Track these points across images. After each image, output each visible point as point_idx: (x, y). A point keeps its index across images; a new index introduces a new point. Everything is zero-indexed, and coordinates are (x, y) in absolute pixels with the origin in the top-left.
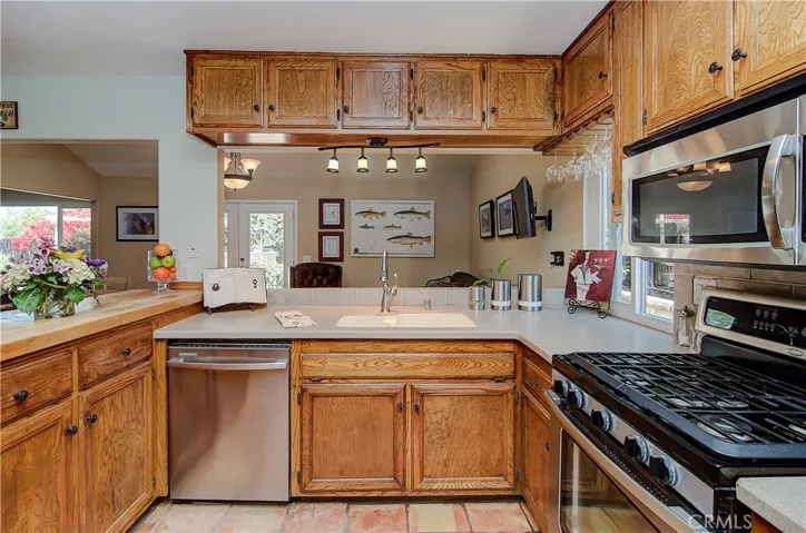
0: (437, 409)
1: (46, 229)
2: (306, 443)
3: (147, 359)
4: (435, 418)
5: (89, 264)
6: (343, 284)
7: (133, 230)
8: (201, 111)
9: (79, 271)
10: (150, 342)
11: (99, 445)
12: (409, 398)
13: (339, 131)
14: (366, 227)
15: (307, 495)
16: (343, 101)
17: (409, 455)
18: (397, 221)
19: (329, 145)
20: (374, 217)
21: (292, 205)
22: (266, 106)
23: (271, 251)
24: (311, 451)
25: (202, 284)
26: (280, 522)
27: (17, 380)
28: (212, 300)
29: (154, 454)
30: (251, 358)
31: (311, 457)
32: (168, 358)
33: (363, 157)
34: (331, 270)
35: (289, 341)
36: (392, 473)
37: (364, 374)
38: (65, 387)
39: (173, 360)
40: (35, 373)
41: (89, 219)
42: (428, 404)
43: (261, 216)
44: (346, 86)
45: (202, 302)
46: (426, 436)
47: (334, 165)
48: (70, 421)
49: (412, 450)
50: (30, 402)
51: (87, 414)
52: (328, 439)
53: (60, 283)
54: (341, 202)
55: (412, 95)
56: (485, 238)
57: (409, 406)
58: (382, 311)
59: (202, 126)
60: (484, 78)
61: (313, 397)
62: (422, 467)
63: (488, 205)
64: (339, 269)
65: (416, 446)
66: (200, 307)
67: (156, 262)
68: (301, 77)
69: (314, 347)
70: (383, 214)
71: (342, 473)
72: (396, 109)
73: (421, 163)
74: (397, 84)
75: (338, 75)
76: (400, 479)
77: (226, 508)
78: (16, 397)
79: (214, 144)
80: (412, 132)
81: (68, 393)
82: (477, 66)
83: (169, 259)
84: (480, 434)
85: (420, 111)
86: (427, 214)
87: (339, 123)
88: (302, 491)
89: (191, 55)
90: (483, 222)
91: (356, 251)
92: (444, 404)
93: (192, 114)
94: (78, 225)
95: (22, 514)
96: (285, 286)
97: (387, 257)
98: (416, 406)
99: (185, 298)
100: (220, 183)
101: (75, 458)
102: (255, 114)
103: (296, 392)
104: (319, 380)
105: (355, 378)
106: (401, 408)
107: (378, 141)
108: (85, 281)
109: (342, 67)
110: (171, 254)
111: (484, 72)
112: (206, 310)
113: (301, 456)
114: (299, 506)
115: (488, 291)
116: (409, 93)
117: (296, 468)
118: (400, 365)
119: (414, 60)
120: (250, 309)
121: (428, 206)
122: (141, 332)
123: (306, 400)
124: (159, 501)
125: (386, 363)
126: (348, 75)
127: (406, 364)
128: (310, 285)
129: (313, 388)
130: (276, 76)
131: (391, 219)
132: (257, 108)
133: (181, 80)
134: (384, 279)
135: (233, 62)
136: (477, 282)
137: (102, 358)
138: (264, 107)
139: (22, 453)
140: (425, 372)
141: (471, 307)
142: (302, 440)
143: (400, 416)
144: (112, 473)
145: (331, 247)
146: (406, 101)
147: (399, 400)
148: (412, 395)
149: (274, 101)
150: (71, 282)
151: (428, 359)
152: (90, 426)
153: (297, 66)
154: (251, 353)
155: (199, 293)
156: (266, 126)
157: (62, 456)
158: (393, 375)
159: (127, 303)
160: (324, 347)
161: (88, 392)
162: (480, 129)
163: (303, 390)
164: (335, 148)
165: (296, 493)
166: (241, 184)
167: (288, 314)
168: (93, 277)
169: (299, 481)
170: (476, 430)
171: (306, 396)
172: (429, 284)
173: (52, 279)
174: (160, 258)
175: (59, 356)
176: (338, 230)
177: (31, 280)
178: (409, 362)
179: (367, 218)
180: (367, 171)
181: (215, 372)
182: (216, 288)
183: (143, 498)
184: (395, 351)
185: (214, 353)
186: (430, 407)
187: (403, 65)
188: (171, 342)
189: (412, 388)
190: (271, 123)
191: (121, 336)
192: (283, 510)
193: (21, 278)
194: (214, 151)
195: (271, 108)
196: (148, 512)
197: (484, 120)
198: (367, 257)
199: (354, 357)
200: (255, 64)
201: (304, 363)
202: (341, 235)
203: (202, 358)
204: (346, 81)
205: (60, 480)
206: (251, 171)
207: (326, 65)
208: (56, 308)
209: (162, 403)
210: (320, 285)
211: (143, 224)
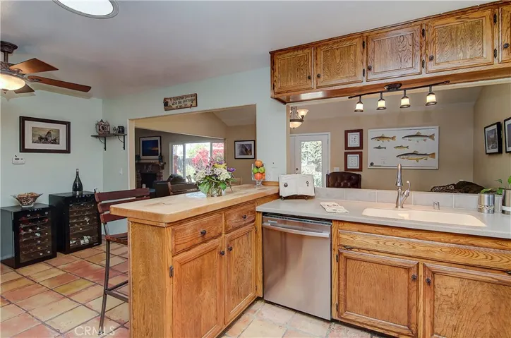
0: (448, 286)
1: (205, 154)
2: (342, 287)
3: (253, 221)
4: (445, 292)
5: (228, 171)
6: (362, 186)
7: (242, 153)
8: (278, 85)
9: (224, 174)
10: (254, 212)
11: (233, 263)
12: (421, 272)
13: (365, 83)
14: (379, 147)
15: (342, 320)
16: (367, 62)
17: (421, 314)
18: (406, 142)
19: (356, 94)
20: (386, 141)
21: (327, 136)
22: (315, 76)
23: (312, 164)
24: (345, 293)
25: (278, 183)
26: (326, 332)
27: (202, 225)
28: (284, 192)
29: (256, 274)
30: (304, 228)
31: (345, 296)
32: (263, 222)
33: (382, 99)
34: (353, 177)
35: (331, 221)
36: (406, 324)
37: (383, 249)
38: (219, 231)
39: (265, 224)
40: (208, 222)
41: (223, 148)
42: (438, 280)
43: (306, 143)
44: (370, 52)
45: (278, 193)
46: (437, 304)
47: (359, 107)
48: (221, 248)
49: (424, 311)
50: (207, 236)
51: (228, 246)
52: (357, 288)
53: (217, 180)
54: (361, 131)
55: (424, 48)
56: (490, 154)
57: (421, 280)
58: (397, 207)
59: (279, 93)
60: (495, 21)
61: (347, 258)
62: (433, 325)
63: (495, 127)
64: (359, 177)
65: (428, 309)
66: (278, 196)
67: (256, 170)
68: (338, 53)
69: (347, 226)
70: (393, 138)
71: (367, 313)
72: (410, 62)
73: (431, 98)
74: (410, 42)
75: (364, 46)
76: (414, 329)
77: (293, 313)
78: (202, 233)
79: (284, 103)
80: (425, 75)
81: (220, 234)
82: (488, 13)
83: (262, 168)
84: (491, 314)
85: (431, 59)
86: (431, 137)
87: (365, 78)
88: (339, 316)
89: (272, 54)
90: (488, 142)
91: (372, 164)
92: (455, 283)
93: (273, 87)
94: (218, 151)
95: (203, 289)
96: (323, 186)
97: (401, 169)
98: (428, 280)
99: (271, 190)
100: (288, 125)
101: (223, 266)
102: (309, 82)
103: (335, 254)
104: (351, 249)
105: (378, 251)
106: (415, 279)
107: (394, 87)
108: (227, 179)
109: (365, 40)
110: (262, 166)
111: (495, 16)
112: (281, 197)
113: (339, 295)
114: (337, 325)
115: (499, 199)
116: (421, 47)
117: (335, 301)
118: (414, 247)
119: (425, 22)
120: (304, 198)
121: (434, 130)
122: (249, 207)
123: (342, 260)
124: (258, 299)
125: (401, 245)
126: (371, 45)
127: (418, 248)
128: (339, 186)
129: (346, 253)
130: (321, 56)
131: (399, 141)
132: (309, 78)
133: (267, 70)
134: (399, 185)
135: (296, 53)
136: (484, 190)
137: (234, 219)
138: (314, 76)
139: (203, 260)
140: (437, 256)
141: (480, 210)
142: (339, 284)
143: (414, 284)
144: (238, 277)
145: (353, 162)
146: (418, 54)
147: (413, 273)
148: (424, 272)
149: (320, 71)
150: (221, 179)
151: (439, 246)
152: (229, 253)
153: (335, 46)
154: (304, 225)
155: (277, 188)
156: (315, 87)
157: (218, 264)
158: (407, 253)
159: (243, 191)
160: (355, 227)
161: (229, 235)
162: (492, 64)
163: (340, 253)
164: (360, 96)
165: (335, 317)
166: (297, 124)
167: (328, 204)
168: (230, 177)
169: (338, 310)
170: (487, 309)
171: (342, 257)
172: (434, 190)
173: (213, 178)
174: (257, 167)
175: (217, 215)
176: (358, 151)
177: (206, 178)
178: (422, 246)
179: (381, 141)
180: (384, 108)
181: (285, 233)
182: (286, 186)
183: (251, 295)
184: (409, 237)
185: (285, 222)
186: (440, 283)
187: (416, 28)
188: (264, 214)
189: (425, 266)
190: (319, 85)
191: (242, 208)
192: (327, 325)
193: (202, 177)
194: (284, 107)
195: (318, 76)
196: (253, 303)
197: (495, 56)
198: (380, 169)
199: (377, 237)
200: (309, 51)
201: (341, 236)
202: (361, 154)
203: (280, 225)
204: (369, 49)
205: (217, 276)
206: (303, 116)
207: (354, 42)
208: (215, 192)
209: (260, 245)
210: (346, 186)
211: (246, 150)
